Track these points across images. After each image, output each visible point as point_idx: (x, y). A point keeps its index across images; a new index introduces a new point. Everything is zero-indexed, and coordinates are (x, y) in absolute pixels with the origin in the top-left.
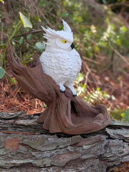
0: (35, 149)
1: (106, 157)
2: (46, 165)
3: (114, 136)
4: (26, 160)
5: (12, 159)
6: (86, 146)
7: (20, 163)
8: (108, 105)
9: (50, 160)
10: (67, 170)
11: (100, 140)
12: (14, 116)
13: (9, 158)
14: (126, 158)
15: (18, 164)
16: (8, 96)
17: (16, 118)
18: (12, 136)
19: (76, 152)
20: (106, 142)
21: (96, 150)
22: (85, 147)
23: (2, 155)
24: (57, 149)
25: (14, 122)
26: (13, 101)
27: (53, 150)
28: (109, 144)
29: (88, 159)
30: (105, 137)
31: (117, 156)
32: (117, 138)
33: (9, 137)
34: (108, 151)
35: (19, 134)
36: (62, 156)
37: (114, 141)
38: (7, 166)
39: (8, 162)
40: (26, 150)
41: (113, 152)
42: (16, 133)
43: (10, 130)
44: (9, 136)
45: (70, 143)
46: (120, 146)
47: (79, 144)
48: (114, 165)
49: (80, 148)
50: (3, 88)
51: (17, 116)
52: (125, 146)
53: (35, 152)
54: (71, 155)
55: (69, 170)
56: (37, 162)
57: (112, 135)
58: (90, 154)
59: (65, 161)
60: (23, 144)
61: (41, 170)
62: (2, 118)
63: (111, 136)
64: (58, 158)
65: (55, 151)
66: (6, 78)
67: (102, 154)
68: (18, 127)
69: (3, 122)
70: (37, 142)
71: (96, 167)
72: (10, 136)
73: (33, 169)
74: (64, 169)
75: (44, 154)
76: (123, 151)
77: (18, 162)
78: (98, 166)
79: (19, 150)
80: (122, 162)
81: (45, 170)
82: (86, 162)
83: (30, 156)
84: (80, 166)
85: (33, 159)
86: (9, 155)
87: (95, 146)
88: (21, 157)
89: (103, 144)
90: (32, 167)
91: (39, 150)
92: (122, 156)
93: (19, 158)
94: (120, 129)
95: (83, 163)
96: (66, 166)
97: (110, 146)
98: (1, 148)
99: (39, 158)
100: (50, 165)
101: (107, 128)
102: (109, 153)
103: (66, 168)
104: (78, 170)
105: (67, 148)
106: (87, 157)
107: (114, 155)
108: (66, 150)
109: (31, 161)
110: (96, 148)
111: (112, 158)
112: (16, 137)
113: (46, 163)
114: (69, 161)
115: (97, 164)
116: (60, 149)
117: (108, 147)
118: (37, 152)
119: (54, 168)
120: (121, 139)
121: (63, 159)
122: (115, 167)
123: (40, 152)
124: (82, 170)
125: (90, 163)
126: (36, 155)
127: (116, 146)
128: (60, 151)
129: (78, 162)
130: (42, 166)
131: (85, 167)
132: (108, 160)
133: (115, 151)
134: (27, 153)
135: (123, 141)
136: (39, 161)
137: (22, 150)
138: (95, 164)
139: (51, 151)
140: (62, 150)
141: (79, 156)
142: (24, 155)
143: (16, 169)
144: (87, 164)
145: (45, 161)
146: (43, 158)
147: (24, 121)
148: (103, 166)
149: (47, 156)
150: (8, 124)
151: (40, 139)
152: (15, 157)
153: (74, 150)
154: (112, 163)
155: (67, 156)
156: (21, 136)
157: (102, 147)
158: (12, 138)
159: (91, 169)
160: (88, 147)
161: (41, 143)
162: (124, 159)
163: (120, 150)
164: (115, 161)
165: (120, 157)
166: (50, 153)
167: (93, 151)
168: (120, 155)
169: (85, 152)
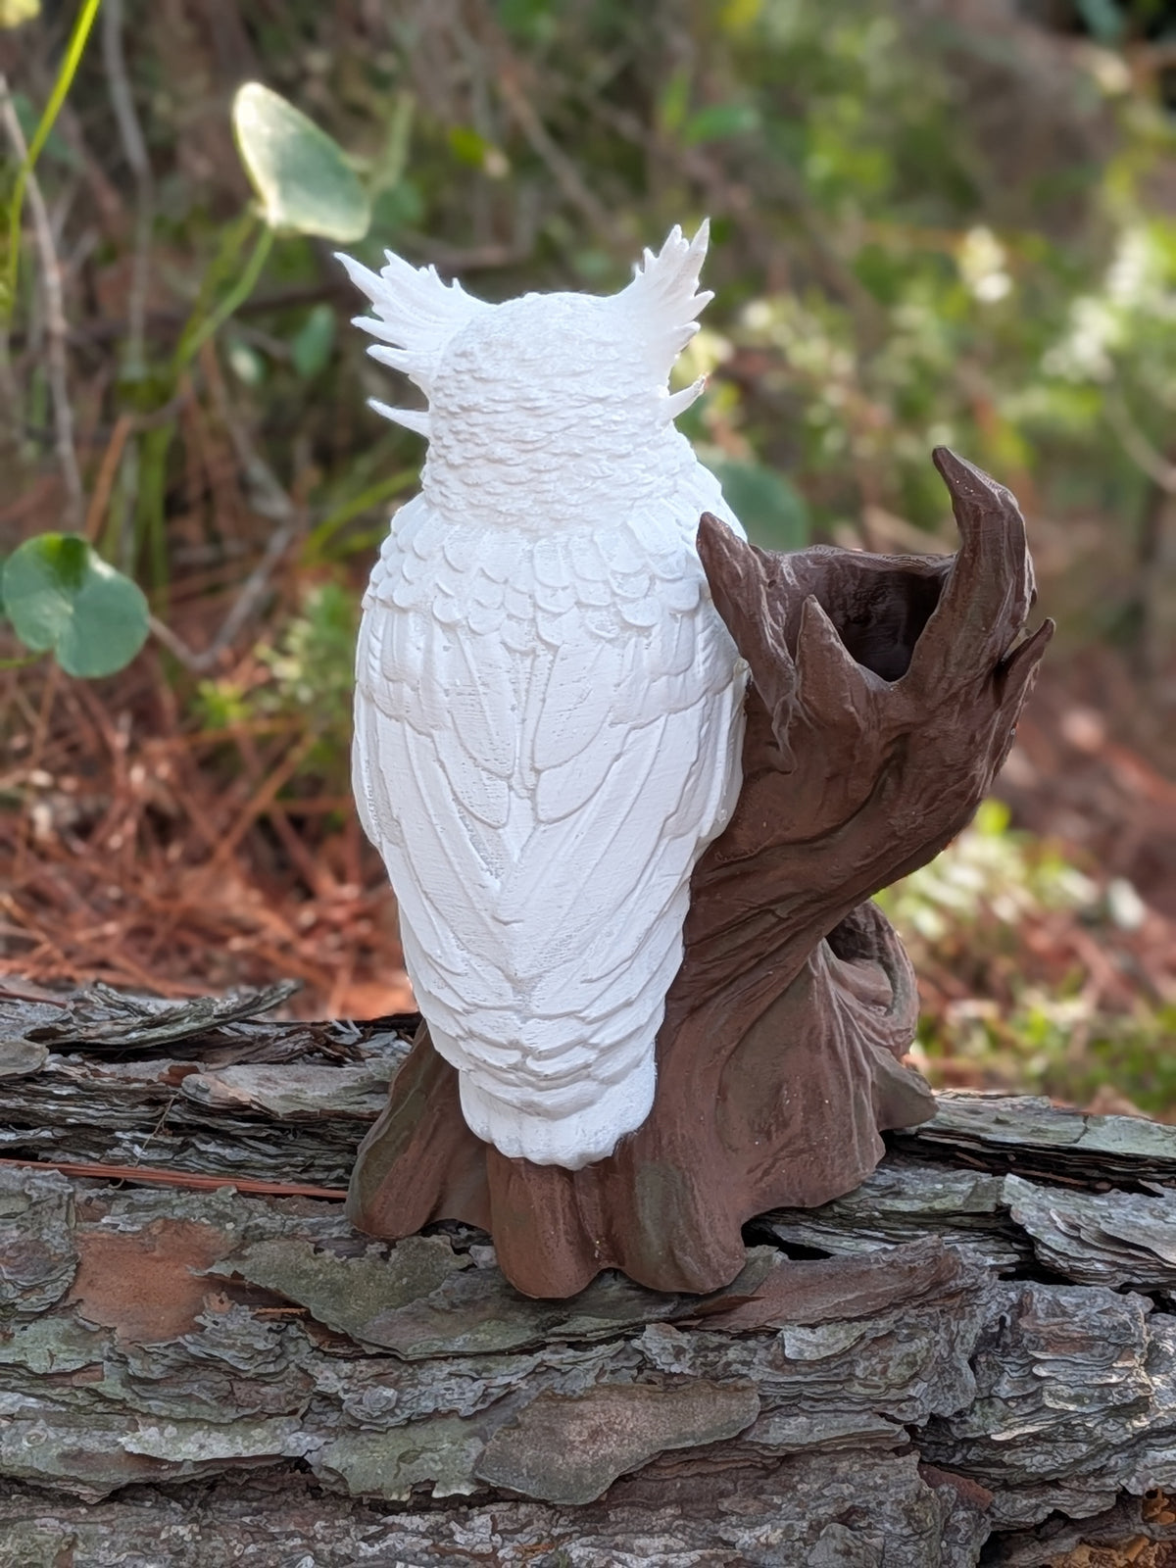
0: (345, 1339)
1: (986, 1442)
2: (432, 1484)
3: (1073, 1250)
4: (257, 1433)
5: (132, 1416)
6: (806, 1334)
7: (205, 1456)
8: (1074, 971)
9: (474, 1447)
10: (619, 1539)
11: (937, 1284)
12: (179, 1029)
13: (100, 1407)
14: (1169, 1454)
15: (177, 1465)
16: (164, 844)
17: (201, 1046)
18: (148, 1207)
19: (718, 1379)
20: (995, 1301)
21: (895, 1373)
22: (796, 1342)
23: (45, 1376)
24: (543, 1346)
25: (178, 1076)
26: (207, 893)
27: (510, 1352)
28: (1024, 1323)
29: (816, 1450)
30: (990, 1261)
31: (1090, 1437)
32: (1097, 1276)
33: (116, 1218)
34: (1005, 1389)
35: (211, 1190)
36: (580, 1416)
37: (1067, 1297)
38: (77, 1481)
39: (92, 1443)
40: (260, 1345)
41: (1049, 1402)
42: (188, 1178)
43: (135, 1151)
44: (119, 1208)
46: (1125, 1350)
47: (749, 1315)
48: (1056, 1515)
49: (754, 1351)
50: (128, 770)
51: (212, 1031)
52: (1168, 1346)
53: (346, 1367)
54: (665, 1408)
55: (642, 1542)
56: (354, 1459)
57: (1054, 1241)
58: (841, 1405)
59: (610, 1459)
60: (236, 1289)
61: (387, 1529)
62: (73, 1037)
63: (1045, 1255)
64: (551, 1431)
65: (528, 1362)
66: (154, 684)
67: (948, 1412)
68: (205, 1129)
69: (74, 1073)
70: (370, 1276)
71: (887, 1530)
72: (132, 1208)
73: (317, 1517)
74: (600, 1531)
75: (422, 1384)
76: (1140, 1393)
77: (181, 1445)
78: (905, 1522)
79: (203, 1337)
80: (1125, 1491)
81: (421, 1529)
82: (797, 1478)
83: (292, 1397)
84: (741, 1515)
85: (319, 1429)
86: (106, 1381)
87: (891, 1334)
88: (214, 1403)
89: (963, 1318)
90: (311, 1503)
91: (375, 1351)
92: (1129, 1439)
93: (194, 1406)
94: (1134, 1195)
95: (770, 1481)
96: (618, 1506)
97: (1030, 1340)
98: (41, 1315)
99: (377, 1417)
100: (467, 1493)
101: (1012, 1179)
102: (1012, 1404)
103: (617, 1523)
104: (720, 1545)
105: (636, 1343)
106: (811, 1431)
107: (1062, 1429)
108: (627, 1359)
109: (304, 1443)
110: (898, 1351)
111: (1042, 1458)
112: (183, 1221)
113: (431, 1469)
114: (647, 1462)
115: (900, 1502)
116: (571, 1345)
117: (1009, 1354)
118: (364, 1362)
119: (510, 1520)
120: (1136, 1280)
121: (591, 1436)
122: (1061, 1532)
123: (385, 1362)
124: (763, 1545)
125: (835, 1484)
126: (346, 1391)
127: (1084, 1342)
128: (570, 1367)
129: (724, 1471)
130: (394, 1497)
131: (784, 1523)
132: (1003, 1471)
133: (1067, 1392)
134: (272, 1365)
135: (1148, 1299)
136: (370, 1444)
137: (231, 1342)
138: (880, 1504)
139: (492, 1365)
140: (589, 1354)
141: (736, 1418)
142: (241, 1385)
143: (163, 1509)
144: (807, 1494)
145: (424, 1450)
146: (410, 1421)
147: (268, 1079)
148: (947, 1520)
149: (448, 1401)
150: (117, 1092)
151: (392, 1245)
152: (156, 1399)
153: (698, 1362)
154: (1033, 1501)
155: (629, 1413)
156: (228, 1210)
157: (952, 1349)
158: (147, 1228)
159: (841, 1547)
160: (832, 1340)
161: (405, 1281)
162: (1146, 1467)
163: (1116, 1385)
164: (1065, 1480)
165: (1114, 1446)
166: (481, 1382)
167: (866, 1379)
168: (1114, 1428)
169: (795, 1391)
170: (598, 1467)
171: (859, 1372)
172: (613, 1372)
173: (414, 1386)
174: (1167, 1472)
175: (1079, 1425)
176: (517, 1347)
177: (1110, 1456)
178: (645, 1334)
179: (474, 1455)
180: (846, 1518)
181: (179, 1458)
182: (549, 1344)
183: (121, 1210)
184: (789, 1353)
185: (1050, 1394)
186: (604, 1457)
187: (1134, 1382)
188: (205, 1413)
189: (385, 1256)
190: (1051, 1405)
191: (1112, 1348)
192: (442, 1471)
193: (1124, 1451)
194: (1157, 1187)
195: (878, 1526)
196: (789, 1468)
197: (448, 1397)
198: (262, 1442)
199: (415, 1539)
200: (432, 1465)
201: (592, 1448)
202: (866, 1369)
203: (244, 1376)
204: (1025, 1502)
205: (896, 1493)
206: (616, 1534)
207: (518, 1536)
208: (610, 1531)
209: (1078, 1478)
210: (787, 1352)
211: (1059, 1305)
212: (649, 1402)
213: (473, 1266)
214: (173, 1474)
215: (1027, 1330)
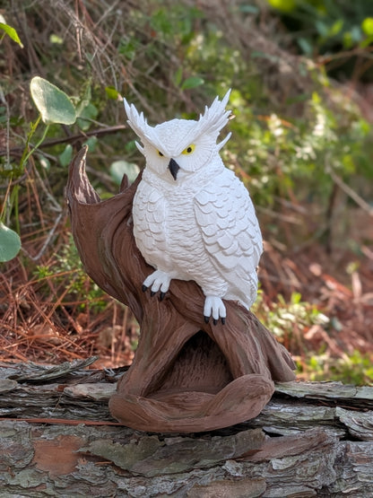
0: (127, 471)
1: (341, 493)
3: (361, 430)
6: (279, 461)
8: (322, 344)
11: (320, 443)
12: (59, 373)
16: (26, 318)
17: (66, 379)
18: (56, 432)
19: (251, 478)
20: (339, 447)
21: (310, 472)
22: (276, 464)
23: (27, 489)
24: (193, 470)
25: (61, 389)
26: (42, 333)
27: (182, 473)
28: (348, 454)
30: (336, 434)
32: (371, 438)
33: (45, 435)
34: (345, 476)
35: (76, 425)
36: (208, 492)
37: (361, 445)
40: (98, 475)
41: (359, 479)
42: (67, 421)
43: (50, 414)
44: (46, 432)
45: (231, 452)
47: (259, 456)
49: (262, 468)
50: (14, 295)
51: (68, 374)
53: (128, 480)
54: (235, 487)
57: (355, 427)
58: (293, 484)
60: (88, 456)
62: (22, 378)
63: (352, 432)
64: (198, 497)
65: (188, 475)
66: (20, 266)
67: (328, 484)
68: (72, 405)
69: (26, 389)
70: (132, 450)
72: (50, 432)
75: (153, 484)
79: (79, 473)
83: (110, 491)
86: (48, 489)
87: (307, 460)
88: (84, 494)
89: (330, 453)
91: (137, 474)
93: (78, 496)
97: (351, 460)
98: (23, 468)
99: (140, 496)
101: (338, 408)
102: (348, 481)
105: (223, 467)
106: (284, 493)
107: (365, 488)
108: (221, 472)
110: (310, 465)
111: (359, 497)
112: (68, 435)
116: (202, 469)
117: (345, 465)
118: (133, 478)
123: (140, 478)
126: (129, 488)
127: (369, 459)
128: (202, 476)
133: (365, 476)
134: (103, 481)
137: (88, 474)
139: (176, 477)
140: (208, 472)
141: (259, 490)
142: (93, 488)
146: (151, 497)
147: (91, 388)
149: (163, 489)
150: (41, 395)
151: (139, 440)
152: (65, 494)
153: (244, 472)
155: (224, 490)
156: (83, 431)
157: (327, 463)
158: (56, 438)
160: (288, 463)
161: (144, 451)
166: (173, 483)
167: (300, 474)
169: (277, 480)
171: (298, 472)
172: (217, 477)
173: (151, 485)
175: (370, 486)
176: (184, 471)
178: (226, 464)
182: (195, 469)
184: (274, 467)
185: (360, 477)
189: (137, 443)
190: (361, 480)
202: (300, 471)
203: (93, 485)
211: (359, 448)
212: (230, 486)
213: (165, 445)
215: (349, 457)
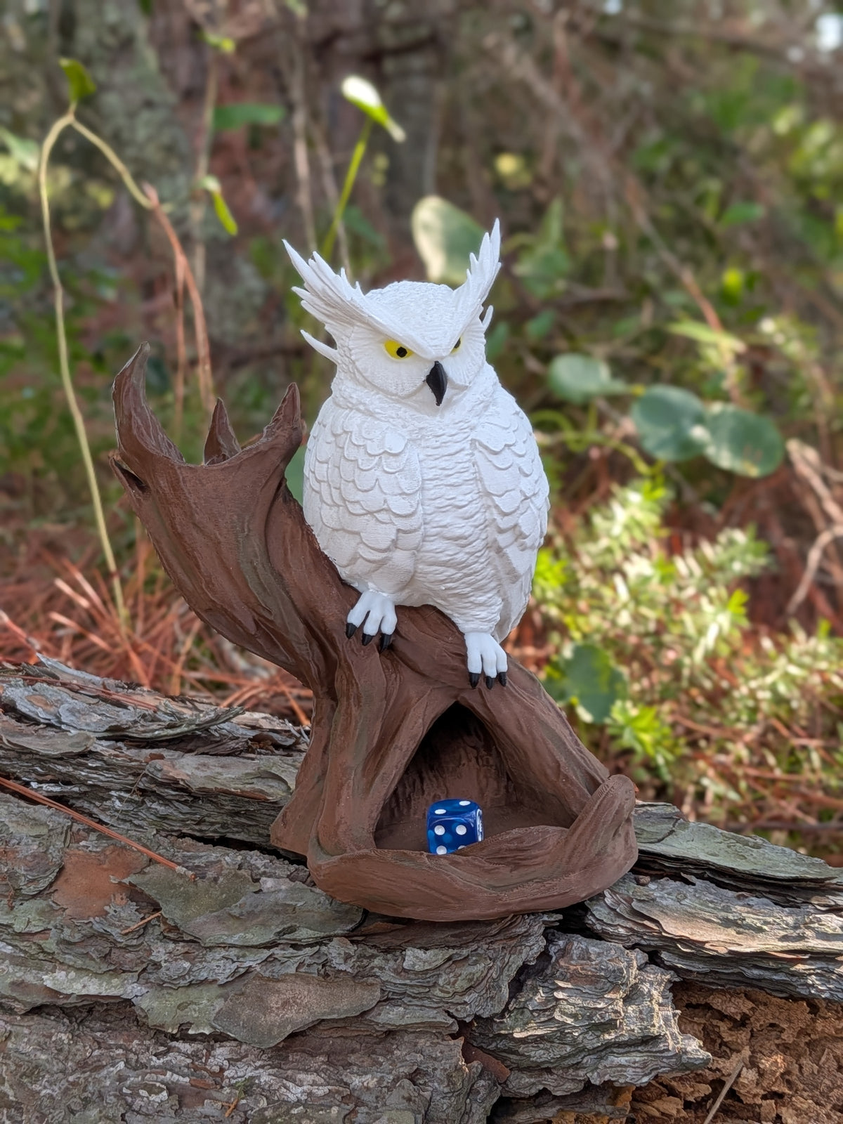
0: (176, 929)
1: (509, 1037)
2: (190, 1024)
3: (608, 918)
4: (115, 981)
5: (53, 961)
6: (420, 953)
7: (84, 992)
9: (219, 1004)
10: (290, 1072)
11: (504, 929)
12: (179, 730)
13: (41, 956)
14: (623, 1060)
15: (68, 996)
18: (108, 838)
19: (360, 977)
21: (460, 985)
22: (412, 958)
23: (21, 934)
24: (277, 945)
27: (259, 947)
28: (562, 962)
29: (404, 1030)
30: (543, 918)
31: (574, 1042)
32: (618, 937)
33: (89, 843)
34: (534, 1004)
36: (278, 992)
37: (594, 948)
38: (16, 1000)
39: (30, 978)
41: (557, 1016)
43: (116, 803)
44: (93, 837)
45: (351, 922)
46: (615, 987)
48: (545, 1092)
49: (388, 960)
52: (645, 988)
53: (171, 946)
54: (327, 991)
55: (301, 1076)
56: (155, 1004)
57: (599, 912)
58: (426, 1002)
59: (289, 1021)
60: (132, 892)
61: (169, 1050)
62: (130, 732)
64: (261, 999)
65: (266, 953)
67: (486, 1015)
68: (154, 794)
69: (109, 753)
70: (207, 891)
71: (436, 1087)
72: (100, 837)
73: (135, 1037)
74: (282, 1066)
75: (205, 961)
76: (613, 1016)
77: (74, 984)
78: (446, 1084)
79: (105, 919)
80: (589, 1081)
81: (189, 1052)
82: (395, 1046)
83: (139, 961)
84: (360, 1067)
85: (147, 983)
86: (50, 940)
87: (466, 958)
88: (98, 960)
89: (514, 954)
90: (135, 1028)
91: (190, 938)
92: (599, 1047)
93: (87, 961)
94: (678, 882)
95: (380, 1046)
96: (295, 1051)
97: (561, 974)
98: (34, 897)
99: (175, 979)
100: (207, 1033)
102: (536, 1014)
103: (293, 1062)
104: (342, 1084)
105: (325, 949)
106: (403, 1017)
107: (559, 1034)
108: (319, 958)
109: (136, 990)
110: (466, 970)
111: (542, 1052)
112: (121, 848)
113: (192, 1015)
114: (310, 1025)
115: (445, 1070)
116: (292, 946)
117: (546, 981)
118: (181, 944)
119: (236, 1052)
120: (643, 942)
121: (282, 1005)
122: (550, 1104)
123: (193, 945)
124: (365, 1087)
125: (414, 1054)
126: (166, 961)
127: (593, 978)
128: (286, 959)
129: (356, 1036)
130: (170, 1031)
131: (379, 1075)
132: (518, 1058)
133: (571, 1010)
134: (135, 941)
135: (646, 954)
136: (167, 996)
137: (120, 923)
138: (435, 1069)
139: (247, 953)
140: (301, 953)
141: (365, 1003)
142: (117, 951)
143: (58, 1022)
144: (398, 1058)
145: (192, 1003)
146: (191, 984)
147: (204, 765)
148: (473, 1085)
149: (216, 974)
150: (122, 767)
151: (221, 873)
152: (70, 954)
153: (357, 965)
154: (532, 1080)
155: (306, 993)
156: (148, 844)
157: (501, 973)
158: (103, 851)
159: (406, 1095)
160: (434, 959)
161: (224, 895)
162: (605, 1066)
163: (601, 1009)
164: (554, 1068)
165: (589, 1050)
166: (237, 964)
167: (443, 987)
168: (591, 1038)
169: (402, 989)
170: (282, 1026)
171: (441, 982)
172: (309, 965)
173: (200, 962)
174: (618, 1071)
175: (569, 1033)
176: (263, 944)
177: (585, 1056)
178: (331, 943)
179: (217, 1010)
180: (412, 1078)
181: (70, 992)
182: (280, 944)
183: (95, 838)
184: (406, 965)
185: (560, 1011)
186: (287, 1019)
187: (612, 1009)
188: (92, 966)
190: (557, 1018)
191: (609, 984)
192: (198, 1017)
193: (594, 1054)
194: (693, 879)
195: (430, 1084)
196: (393, 1039)
197: (216, 971)
198: (115, 987)
199: (183, 1058)
200: (193, 1013)
201: (281, 1013)
202: (445, 980)
203: (119, 945)
204: (527, 1080)
205: (445, 1063)
206: (289, 1069)
207: (238, 1063)
208: (287, 1067)
209: (563, 1068)
210: (404, 964)
211: (588, 952)
212: (318, 987)
213: (261, 890)
214: (65, 1001)
215: (562, 967)
